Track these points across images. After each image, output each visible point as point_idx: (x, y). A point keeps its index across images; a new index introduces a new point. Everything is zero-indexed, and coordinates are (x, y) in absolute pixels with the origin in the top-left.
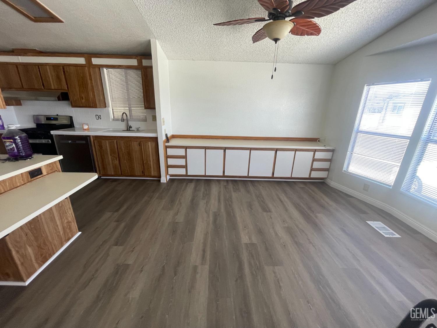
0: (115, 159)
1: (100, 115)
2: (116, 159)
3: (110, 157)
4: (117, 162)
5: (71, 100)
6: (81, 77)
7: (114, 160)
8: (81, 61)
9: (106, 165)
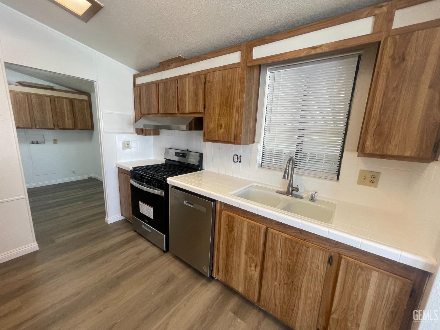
0: (253, 265)
1: (241, 156)
2: (256, 268)
3: (243, 255)
4: (256, 274)
5: (205, 130)
6: (228, 88)
7: (250, 266)
8: (235, 58)
9: (232, 267)
